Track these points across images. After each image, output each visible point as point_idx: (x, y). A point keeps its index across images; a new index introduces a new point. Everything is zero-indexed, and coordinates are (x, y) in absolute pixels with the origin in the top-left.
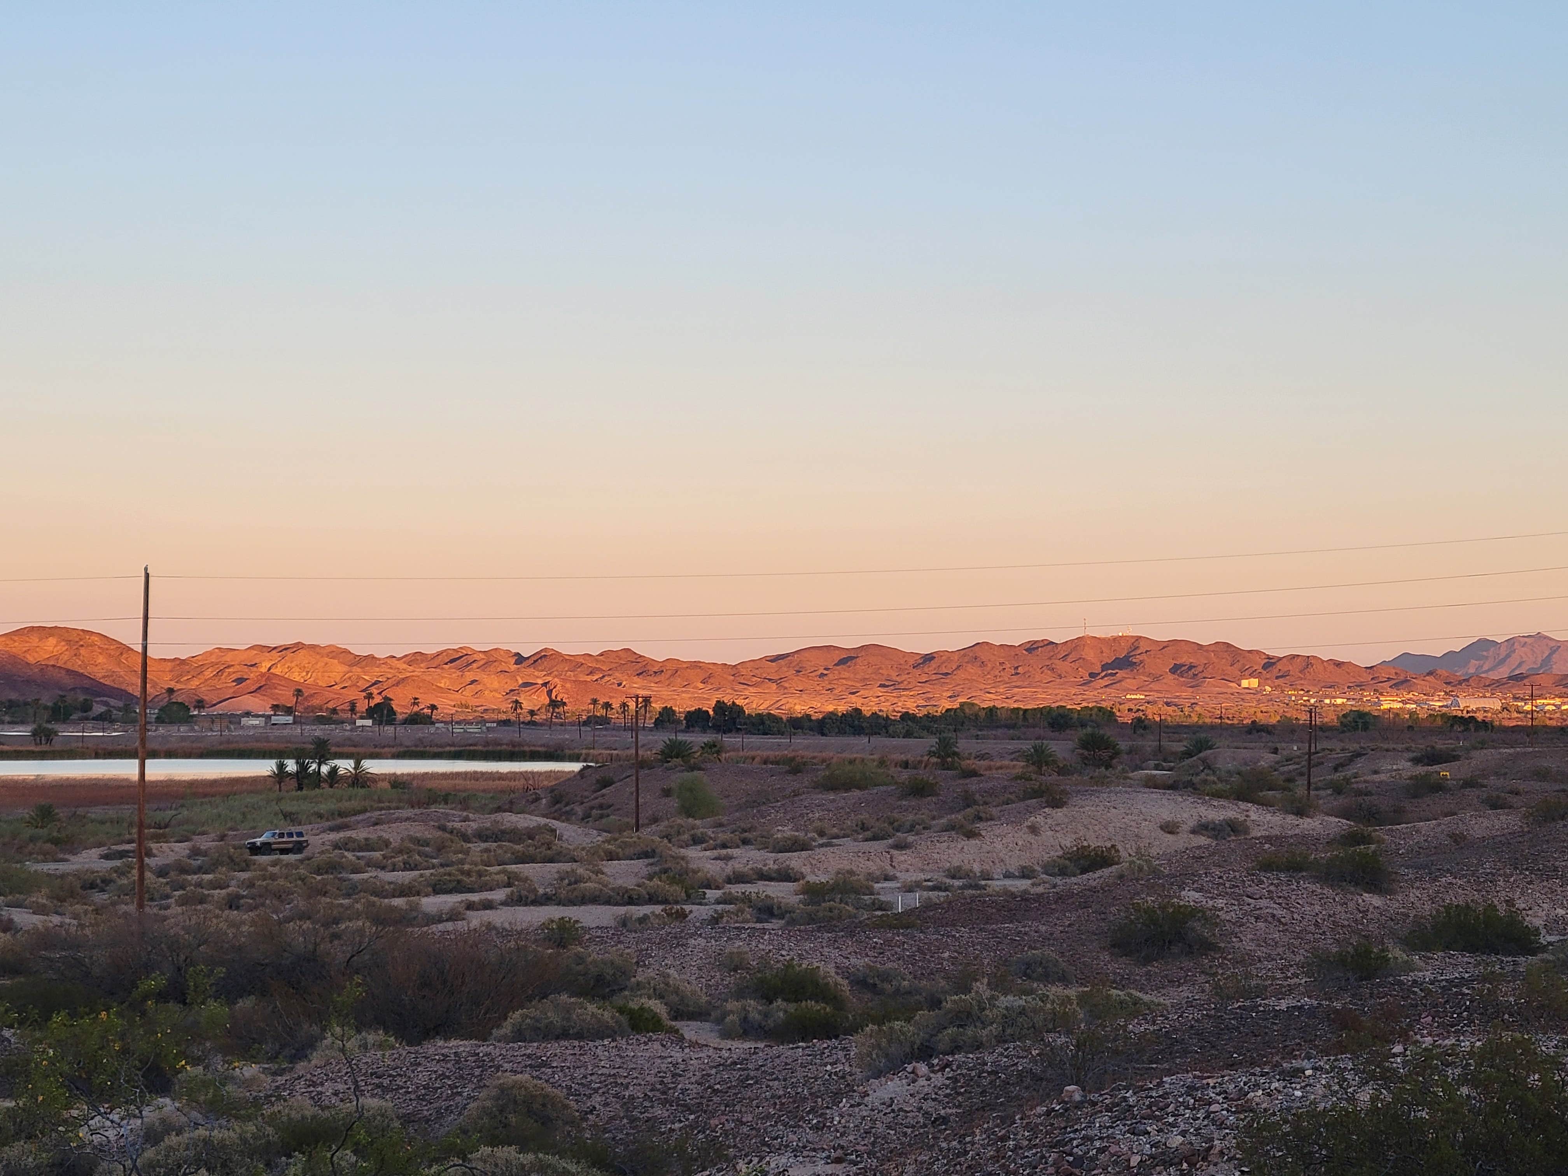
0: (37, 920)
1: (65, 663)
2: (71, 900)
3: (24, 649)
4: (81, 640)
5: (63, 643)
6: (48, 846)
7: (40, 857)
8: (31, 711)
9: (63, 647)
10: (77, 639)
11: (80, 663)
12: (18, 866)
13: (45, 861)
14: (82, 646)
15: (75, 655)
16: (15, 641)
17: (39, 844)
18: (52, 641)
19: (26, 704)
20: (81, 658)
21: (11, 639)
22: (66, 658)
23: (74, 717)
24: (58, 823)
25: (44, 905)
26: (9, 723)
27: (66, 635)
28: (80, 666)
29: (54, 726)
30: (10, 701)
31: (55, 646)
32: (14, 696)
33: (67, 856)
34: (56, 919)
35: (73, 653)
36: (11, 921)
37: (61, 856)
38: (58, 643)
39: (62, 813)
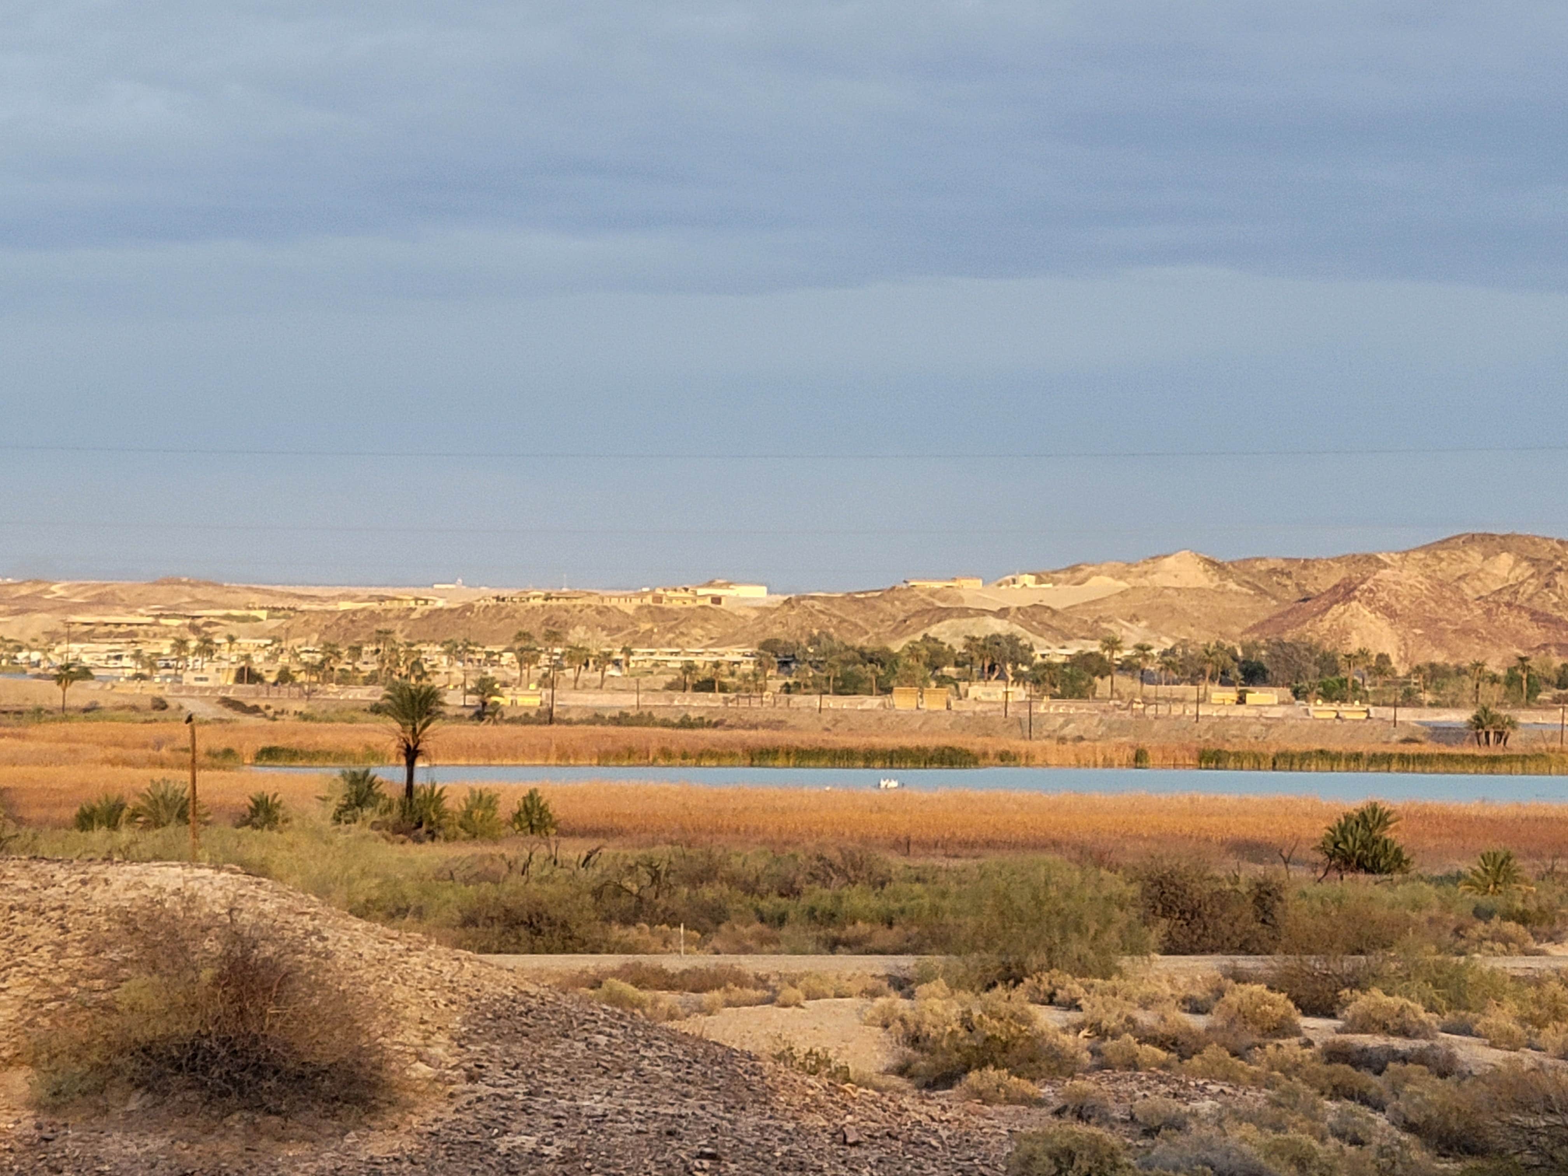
0: (1495, 1056)
1: (1529, 600)
2: (1557, 1024)
3: (1459, 574)
4: (1557, 558)
5: (1525, 564)
6: (1511, 927)
7: (1499, 946)
8: (1469, 684)
9: (1524, 570)
10: (1551, 557)
11: (1555, 599)
12: (1462, 959)
13: (1508, 953)
14: (1560, 569)
15: (1547, 585)
16: (1441, 560)
17: (1495, 922)
18: (1506, 559)
19: (1460, 671)
20: (1559, 591)
21: (1435, 556)
22: (1531, 590)
23: (1544, 696)
24: (1523, 887)
25: (1509, 1034)
26: (1431, 705)
27: (1532, 548)
28: (1555, 605)
29: (1510, 713)
30: (1432, 666)
31: (1512, 569)
32: (1439, 657)
33: (1543, 946)
34: (1528, 1058)
35: (1543, 580)
36: (1451, 1058)
37: (1533, 945)
38: (1517, 563)
39: (1524, 866)
